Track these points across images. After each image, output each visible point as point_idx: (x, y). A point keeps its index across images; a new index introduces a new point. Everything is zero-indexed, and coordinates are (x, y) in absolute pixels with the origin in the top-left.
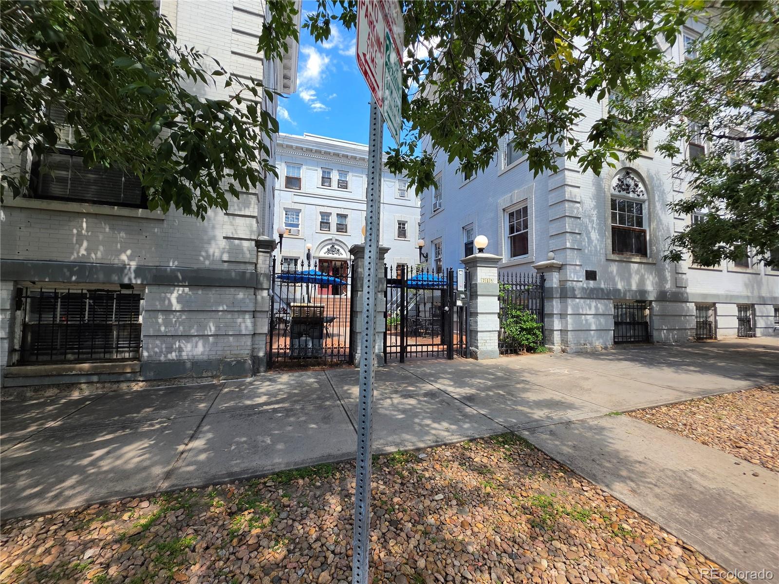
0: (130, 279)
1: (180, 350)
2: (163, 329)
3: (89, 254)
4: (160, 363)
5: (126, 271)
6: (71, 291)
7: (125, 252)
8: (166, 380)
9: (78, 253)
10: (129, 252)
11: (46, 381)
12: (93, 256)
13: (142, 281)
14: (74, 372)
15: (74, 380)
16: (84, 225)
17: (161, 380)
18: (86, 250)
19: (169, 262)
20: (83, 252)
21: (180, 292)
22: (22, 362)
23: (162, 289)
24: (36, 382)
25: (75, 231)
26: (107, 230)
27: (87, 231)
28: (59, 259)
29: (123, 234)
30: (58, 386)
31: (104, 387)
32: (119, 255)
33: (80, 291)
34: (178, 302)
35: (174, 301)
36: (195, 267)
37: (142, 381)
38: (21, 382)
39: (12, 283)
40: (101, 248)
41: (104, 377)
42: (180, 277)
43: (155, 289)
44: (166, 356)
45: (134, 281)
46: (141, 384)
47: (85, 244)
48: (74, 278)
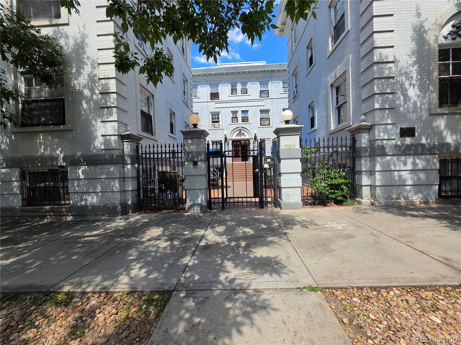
0: (61, 163)
1: (86, 200)
2: (77, 189)
3: (44, 152)
4: (78, 207)
5: (59, 159)
7: (58, 149)
8: (81, 216)
9: (40, 151)
10: (60, 149)
11: (35, 214)
12: (46, 152)
13: (66, 164)
14: (44, 210)
15: (44, 214)
16: (41, 137)
17: (79, 216)
18: (43, 150)
19: (77, 152)
20: (42, 151)
21: (83, 169)
22: (28, 205)
23: (75, 167)
24: (31, 214)
25: (38, 141)
26: (50, 138)
27: (43, 140)
28: (34, 155)
29: (56, 140)
30: (39, 216)
31: (56, 218)
32: (56, 151)
33: (42, 171)
34: (83, 174)
35: (80, 174)
36: (89, 154)
37: (71, 216)
38: (26, 214)
39: (19, 169)
40: (49, 148)
41: (56, 214)
42: (82, 161)
43: (72, 167)
44: (80, 203)
45: (63, 165)
46: (71, 217)
47: (43, 147)
48: (39, 164)
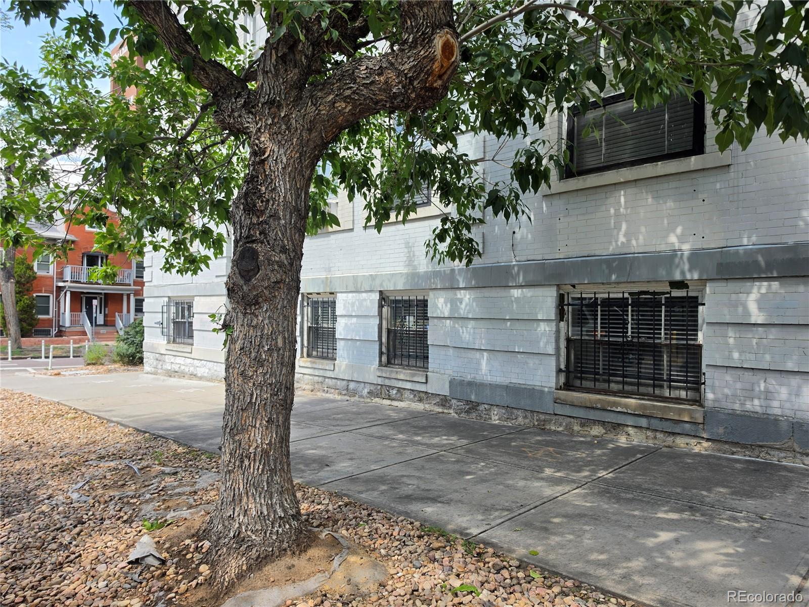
0: (683, 273)
1: (768, 395)
2: (736, 355)
3: (629, 241)
4: (733, 415)
5: (677, 260)
6: (612, 296)
7: (674, 231)
8: (744, 446)
9: (616, 241)
10: (679, 230)
11: (592, 415)
12: (634, 242)
13: (701, 274)
14: (619, 409)
15: (621, 419)
16: (622, 200)
17: (736, 444)
18: (625, 236)
19: (741, 238)
20: (622, 239)
21: (763, 291)
22: (568, 386)
23: (732, 286)
24: (581, 413)
25: (612, 211)
26: (650, 200)
27: (626, 208)
28: (597, 253)
29: (670, 204)
30: (603, 423)
31: (655, 438)
32: (667, 236)
33: (620, 296)
34: (760, 309)
35: (753, 307)
36: (791, 241)
37: (708, 440)
38: (568, 411)
39: (555, 288)
40: (643, 229)
41: (655, 423)
42: (763, 263)
43: (720, 286)
44: (742, 404)
45: (688, 276)
46: (706, 444)
47: (624, 227)
48: (614, 277)
